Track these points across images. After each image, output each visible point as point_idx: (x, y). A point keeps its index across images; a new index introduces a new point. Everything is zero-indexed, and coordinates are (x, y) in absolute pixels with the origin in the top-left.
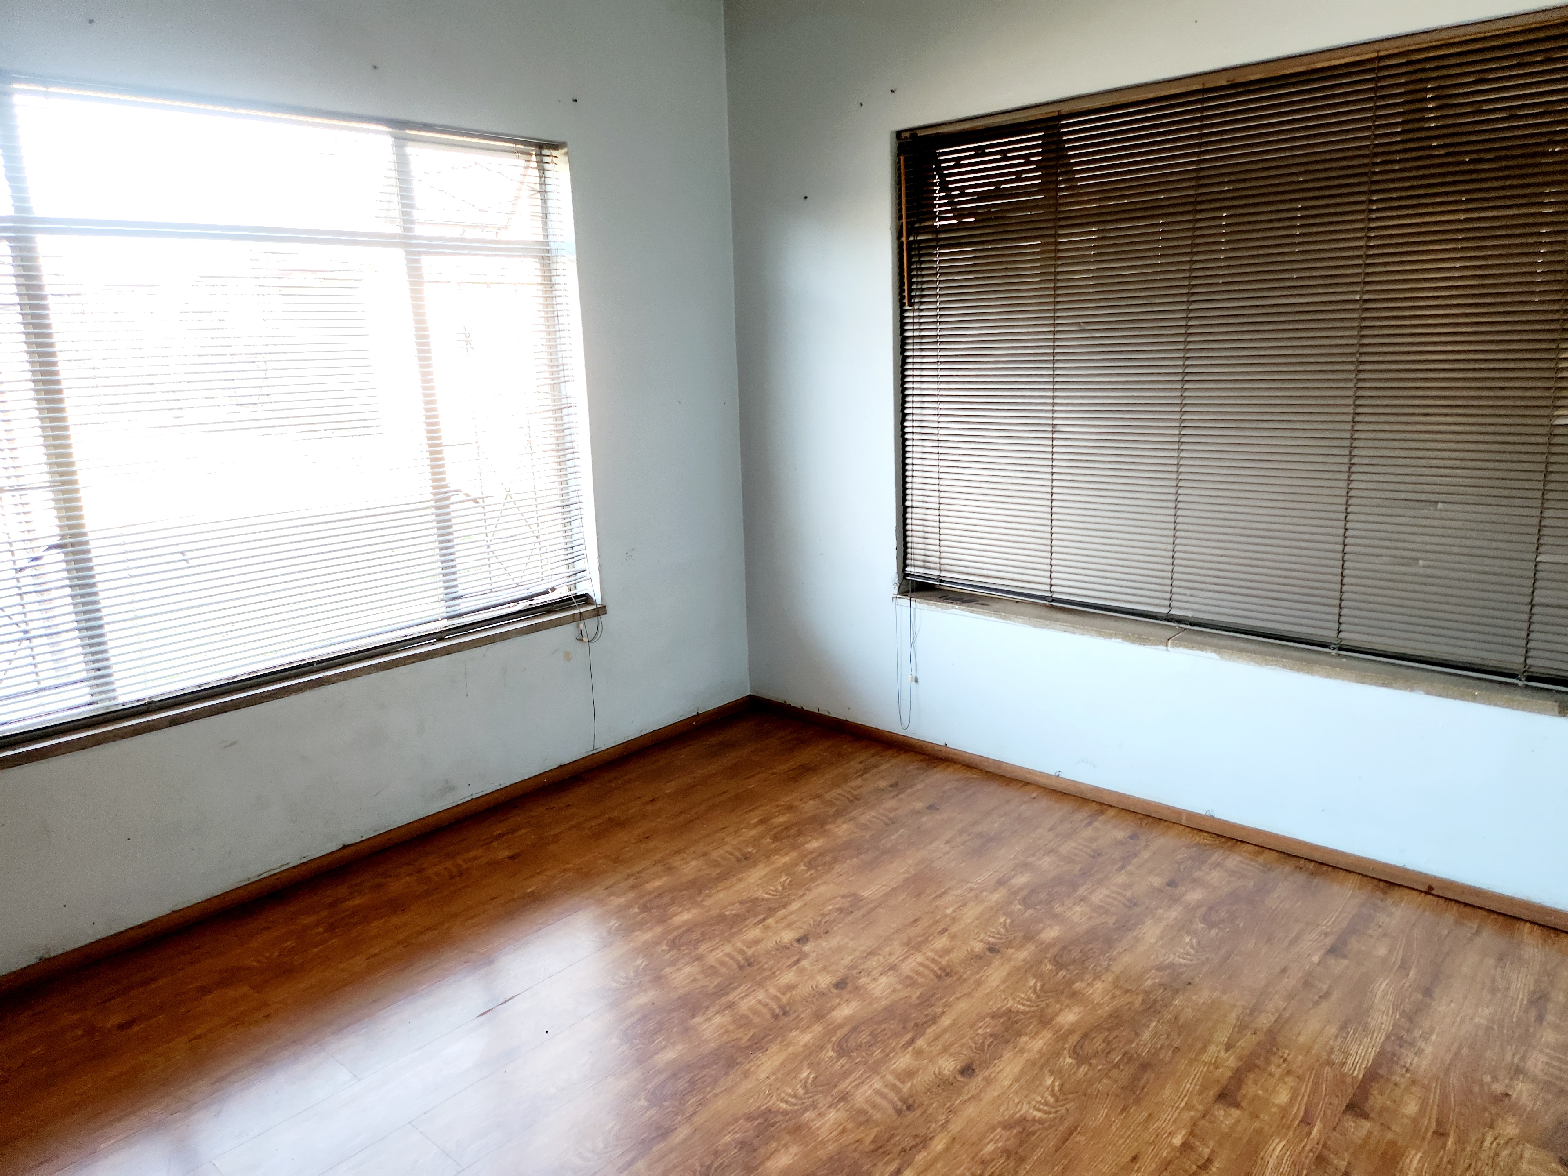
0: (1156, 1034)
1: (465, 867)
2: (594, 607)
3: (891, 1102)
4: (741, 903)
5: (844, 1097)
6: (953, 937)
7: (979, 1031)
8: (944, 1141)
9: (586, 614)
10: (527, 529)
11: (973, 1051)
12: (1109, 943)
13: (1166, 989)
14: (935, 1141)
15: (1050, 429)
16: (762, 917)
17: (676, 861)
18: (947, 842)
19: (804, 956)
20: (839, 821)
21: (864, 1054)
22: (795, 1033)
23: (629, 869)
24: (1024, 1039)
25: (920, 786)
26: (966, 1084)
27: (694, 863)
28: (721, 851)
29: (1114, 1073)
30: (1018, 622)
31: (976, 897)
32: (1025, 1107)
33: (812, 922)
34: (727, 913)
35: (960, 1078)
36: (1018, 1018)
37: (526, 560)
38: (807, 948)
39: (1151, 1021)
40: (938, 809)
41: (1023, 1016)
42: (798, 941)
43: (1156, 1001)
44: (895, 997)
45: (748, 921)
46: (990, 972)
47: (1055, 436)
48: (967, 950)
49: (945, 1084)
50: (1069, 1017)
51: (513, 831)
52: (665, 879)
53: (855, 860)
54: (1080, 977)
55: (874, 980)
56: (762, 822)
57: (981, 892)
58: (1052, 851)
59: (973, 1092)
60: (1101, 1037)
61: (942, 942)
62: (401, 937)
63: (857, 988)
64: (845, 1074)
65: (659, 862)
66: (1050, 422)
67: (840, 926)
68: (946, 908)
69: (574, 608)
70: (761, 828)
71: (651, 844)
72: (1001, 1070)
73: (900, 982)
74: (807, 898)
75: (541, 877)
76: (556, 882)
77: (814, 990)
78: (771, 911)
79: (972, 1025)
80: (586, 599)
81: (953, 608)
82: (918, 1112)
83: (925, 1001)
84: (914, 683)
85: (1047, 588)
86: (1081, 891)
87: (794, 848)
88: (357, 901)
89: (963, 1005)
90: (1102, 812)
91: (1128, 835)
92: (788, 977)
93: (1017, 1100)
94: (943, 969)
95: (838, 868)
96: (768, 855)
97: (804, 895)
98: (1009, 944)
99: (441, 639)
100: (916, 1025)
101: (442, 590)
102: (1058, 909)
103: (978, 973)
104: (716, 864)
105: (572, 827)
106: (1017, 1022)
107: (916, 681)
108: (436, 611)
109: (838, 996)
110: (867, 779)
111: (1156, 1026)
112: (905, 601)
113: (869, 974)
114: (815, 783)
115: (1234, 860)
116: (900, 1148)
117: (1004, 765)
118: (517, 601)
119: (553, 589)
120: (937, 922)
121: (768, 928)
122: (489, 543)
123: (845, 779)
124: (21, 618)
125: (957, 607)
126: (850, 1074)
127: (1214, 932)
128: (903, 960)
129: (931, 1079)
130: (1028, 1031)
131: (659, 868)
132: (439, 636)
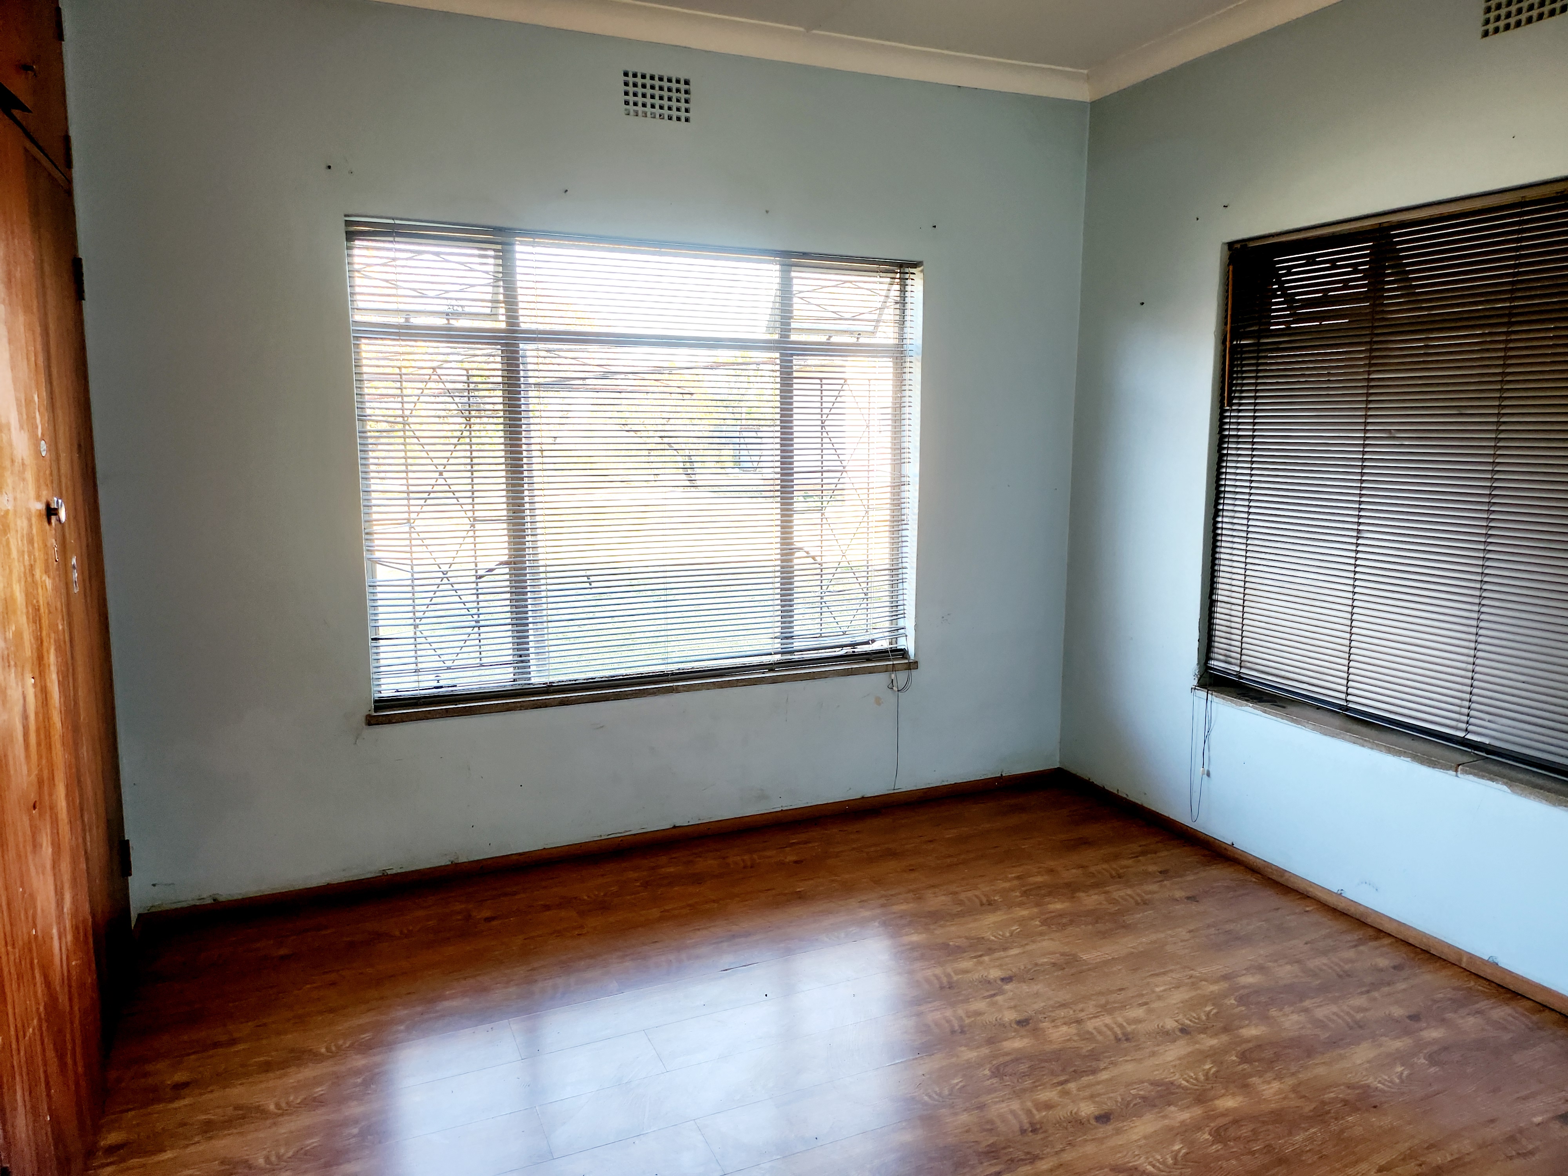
0: (1311, 1139)
1: (758, 861)
2: (906, 661)
3: (1020, 1122)
4: (967, 938)
5: (981, 1107)
6: (1150, 1011)
7: (1132, 1091)
8: (1051, 1164)
9: (899, 666)
10: (857, 586)
11: (1117, 1105)
12: (1310, 1052)
13: (1345, 1105)
14: (1043, 1162)
15: (1355, 534)
16: (980, 953)
17: (929, 894)
18: (1190, 932)
19: (1002, 992)
20: (1091, 892)
21: (1016, 1081)
22: (963, 1049)
23: (885, 891)
24: (1172, 1108)
25: (1191, 878)
26: (1096, 1128)
27: (943, 898)
28: (970, 894)
29: (1246, 1158)
30: (1308, 727)
31: (1193, 984)
32: (1142, 1159)
33: (1022, 967)
34: (951, 943)
35: (1093, 1122)
36: (1177, 1090)
37: (854, 612)
38: (1007, 987)
39: (1312, 1127)
40: (1197, 901)
41: (1182, 1091)
42: (1002, 980)
43: (1328, 1112)
44: (1069, 1045)
45: (965, 954)
46: (1171, 1048)
47: (1360, 541)
48: (1158, 1026)
49: (1078, 1123)
50: (1229, 1103)
51: (806, 843)
52: (911, 905)
53: (1090, 927)
54: (1260, 1074)
55: (1056, 1027)
56: (1018, 878)
57: (1201, 981)
58: (1298, 962)
59: (1100, 1135)
60: (1251, 1126)
61: (1139, 1012)
62: (690, 902)
63: (1035, 1029)
64: (991, 1090)
65: (913, 891)
66: (1355, 527)
67: (1047, 977)
68: (1157, 986)
69: (889, 660)
70: (1016, 882)
71: (913, 875)
72: (1136, 1126)
73: (1078, 1034)
74: (1028, 948)
75: (811, 882)
76: (821, 888)
77: (996, 1020)
78: (990, 951)
79: (1128, 1085)
80: (903, 653)
81: (1247, 705)
82: (1040, 1136)
83: (1094, 1056)
84: (1205, 776)
85: (1343, 696)
86: (1307, 1003)
87: (1037, 905)
88: (672, 870)
89: (1129, 1067)
90: (1376, 939)
91: (1392, 965)
92: (980, 1005)
93: (1136, 1153)
94: (1124, 1034)
95: (1070, 929)
96: (1010, 906)
97: (1027, 944)
98: (1204, 1030)
99: (771, 670)
100: (1075, 1071)
101: (779, 629)
102: (1273, 1012)
103: (1158, 1045)
104: (961, 903)
105: (854, 849)
106: (1173, 1094)
107: (1208, 775)
108: (769, 647)
109: (1015, 1031)
110: (1139, 861)
111: (1314, 1133)
112: (1202, 694)
113: (1053, 1021)
114: (1088, 855)
115: (1502, 1012)
116: (1010, 1157)
117: (1287, 875)
118: (842, 646)
119: (873, 641)
120: (1143, 995)
121: (981, 963)
122: (823, 595)
123: (1117, 857)
124: (475, 611)
125: (1251, 705)
126: (996, 1091)
127: (1432, 1070)
128: (1091, 1018)
129: (1066, 1115)
130: (1180, 1103)
131: (911, 895)
132: (771, 667)
